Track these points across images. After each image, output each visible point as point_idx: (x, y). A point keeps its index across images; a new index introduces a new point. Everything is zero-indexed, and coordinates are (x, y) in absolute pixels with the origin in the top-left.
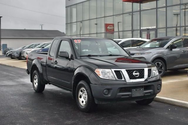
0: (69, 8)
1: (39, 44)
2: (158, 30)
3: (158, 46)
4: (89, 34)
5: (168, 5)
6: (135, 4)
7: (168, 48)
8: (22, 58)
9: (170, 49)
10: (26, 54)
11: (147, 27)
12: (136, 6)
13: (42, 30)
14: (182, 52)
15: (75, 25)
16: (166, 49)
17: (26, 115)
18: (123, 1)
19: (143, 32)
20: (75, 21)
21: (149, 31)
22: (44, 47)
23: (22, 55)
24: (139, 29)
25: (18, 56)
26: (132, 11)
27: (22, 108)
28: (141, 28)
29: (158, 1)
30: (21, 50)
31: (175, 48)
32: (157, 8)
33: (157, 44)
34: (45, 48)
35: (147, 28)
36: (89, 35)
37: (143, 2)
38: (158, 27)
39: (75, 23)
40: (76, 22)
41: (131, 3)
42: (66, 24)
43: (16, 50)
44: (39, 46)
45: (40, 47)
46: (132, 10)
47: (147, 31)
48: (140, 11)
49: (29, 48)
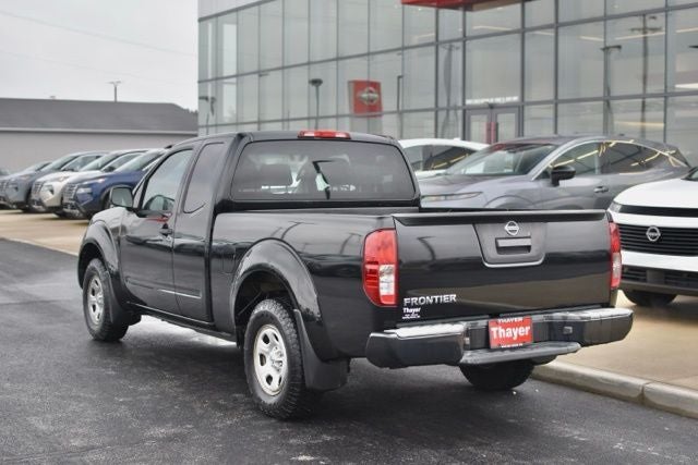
0: (210, 25)
1: (98, 157)
2: (526, 108)
3: (510, 171)
4: (282, 120)
5: (561, 20)
6: (446, 14)
7: (545, 175)
8: (35, 206)
9: (550, 180)
10: (50, 194)
11: (490, 97)
12: (451, 18)
13: (115, 104)
14: (597, 190)
15: (233, 88)
16: (538, 179)
17: (19, 408)
18: (404, 3)
19: (473, 117)
20: (233, 72)
21: (495, 111)
22: (115, 166)
23: (34, 196)
24: (460, 104)
25: (21, 198)
26: (433, 40)
27: (8, 385)
28: (468, 102)
29: (527, 4)
30: (31, 176)
31: (570, 175)
32: (523, 31)
33: (509, 163)
34: (118, 170)
35: (487, 100)
36: (280, 124)
37: (475, 6)
38: (526, 99)
39: (234, 80)
40: (236, 76)
41: (433, 10)
42: (199, 82)
43: (13, 176)
44: (98, 162)
45: (98, 168)
46: (434, 34)
47: (488, 111)
48: (465, 39)
49: (58, 169)
